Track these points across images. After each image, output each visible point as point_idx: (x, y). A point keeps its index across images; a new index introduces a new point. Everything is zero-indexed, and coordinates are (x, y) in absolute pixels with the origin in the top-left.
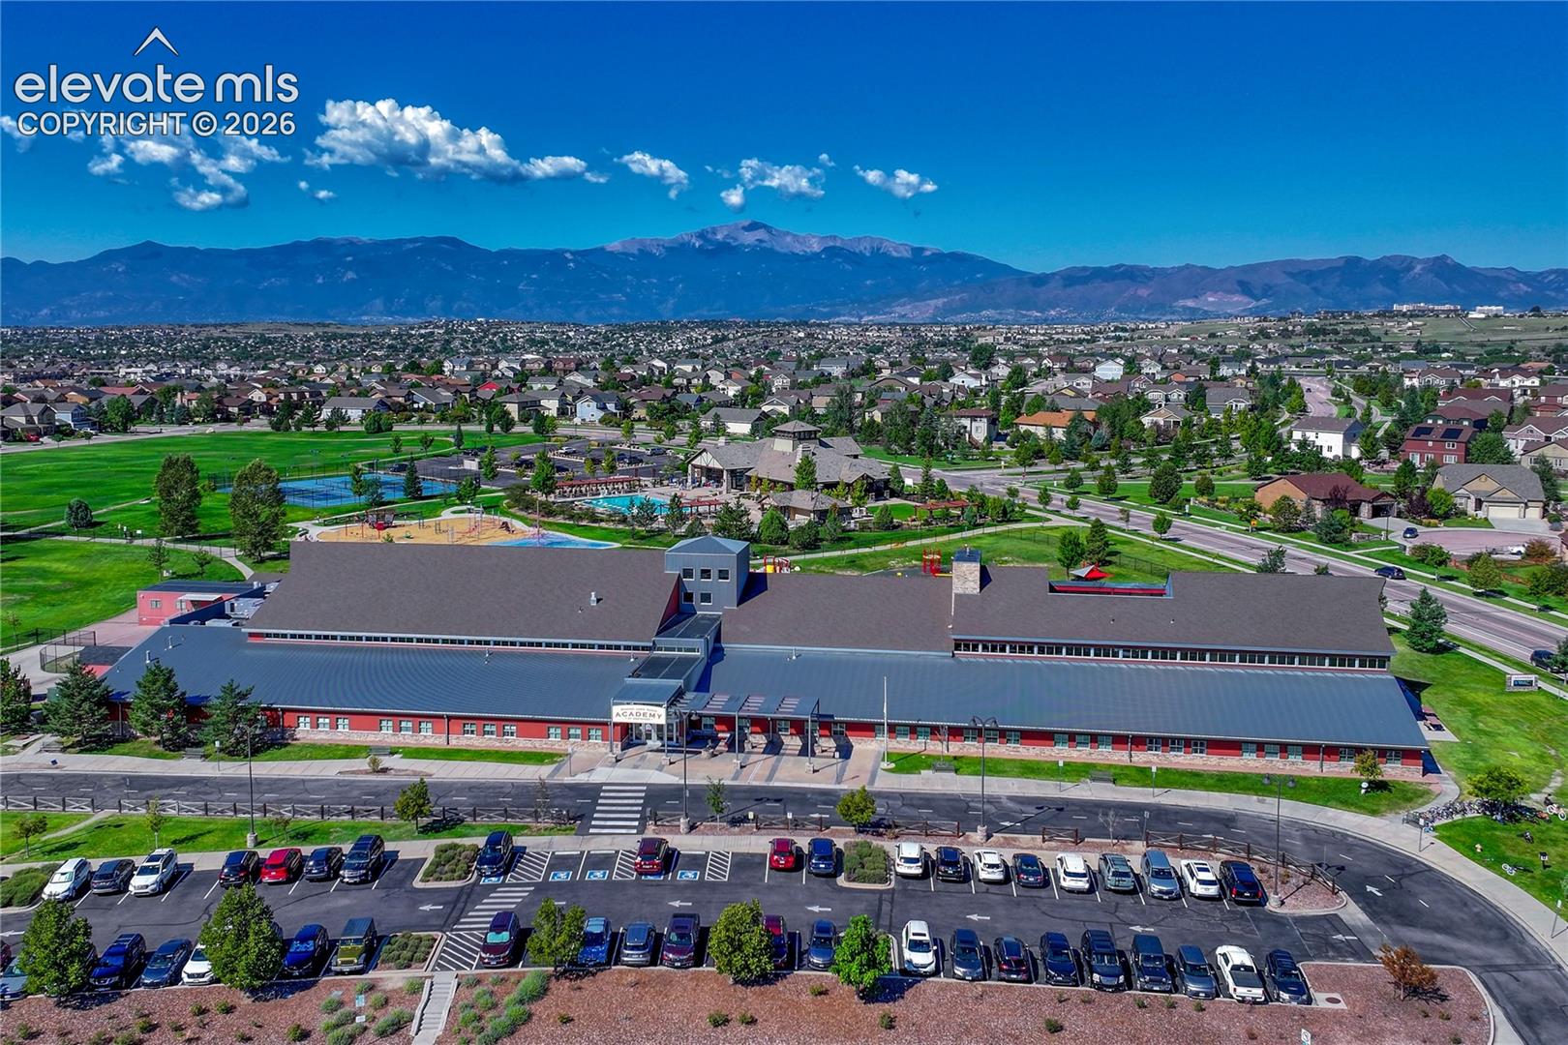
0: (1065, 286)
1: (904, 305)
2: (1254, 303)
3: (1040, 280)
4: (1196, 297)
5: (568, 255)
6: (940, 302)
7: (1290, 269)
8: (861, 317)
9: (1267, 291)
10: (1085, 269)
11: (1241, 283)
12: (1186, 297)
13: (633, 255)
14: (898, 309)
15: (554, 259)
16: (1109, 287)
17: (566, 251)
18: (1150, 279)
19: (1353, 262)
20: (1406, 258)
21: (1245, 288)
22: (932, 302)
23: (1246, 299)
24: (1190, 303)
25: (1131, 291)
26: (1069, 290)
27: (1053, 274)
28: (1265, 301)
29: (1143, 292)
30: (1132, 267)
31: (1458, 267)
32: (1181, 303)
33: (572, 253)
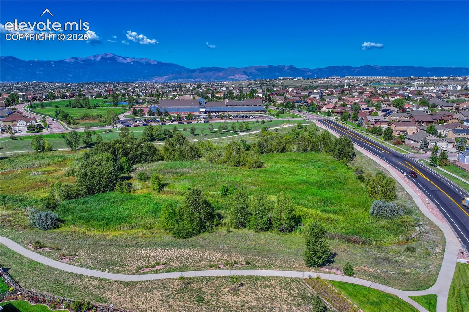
0: (200, 73)
1: (156, 78)
2: (248, 77)
3: (193, 71)
4: (234, 76)
5: (52, 62)
6: (166, 77)
7: (256, 68)
8: (144, 81)
9: (251, 74)
10: (205, 68)
11: (244, 72)
12: (231, 76)
13: (73, 63)
14: (155, 79)
15: (48, 64)
16: (211, 73)
17: (52, 61)
18: (222, 71)
19: (271, 67)
20: (283, 66)
21: (245, 73)
22: (164, 77)
23: (246, 76)
24: (232, 77)
25: (217, 74)
26: (201, 74)
27: (197, 69)
28: (250, 77)
29: (220, 74)
30: (217, 67)
31: (295, 68)
32: (230, 77)
33: (53, 62)
